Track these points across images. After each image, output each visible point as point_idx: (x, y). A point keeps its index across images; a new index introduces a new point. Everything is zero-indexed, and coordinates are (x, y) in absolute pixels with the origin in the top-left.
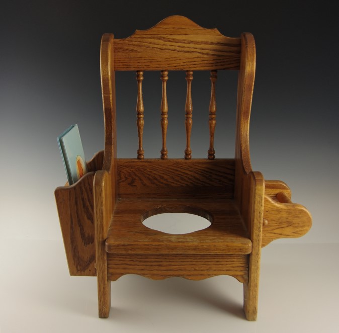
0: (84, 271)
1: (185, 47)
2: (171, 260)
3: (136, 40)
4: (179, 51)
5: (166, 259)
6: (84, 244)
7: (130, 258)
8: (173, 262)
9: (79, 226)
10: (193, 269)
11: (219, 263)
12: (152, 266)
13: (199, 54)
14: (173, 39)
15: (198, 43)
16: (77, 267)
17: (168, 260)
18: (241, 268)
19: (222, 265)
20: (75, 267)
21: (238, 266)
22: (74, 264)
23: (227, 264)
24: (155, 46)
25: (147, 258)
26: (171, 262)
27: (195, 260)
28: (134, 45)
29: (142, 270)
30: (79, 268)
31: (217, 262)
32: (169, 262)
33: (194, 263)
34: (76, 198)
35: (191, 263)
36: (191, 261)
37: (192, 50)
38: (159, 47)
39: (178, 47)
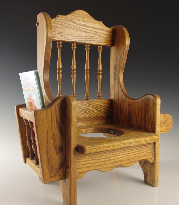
0: (55, 177)
1: (86, 29)
2: (116, 155)
3: (59, 20)
4: (83, 31)
5: (113, 154)
6: (56, 153)
7: (91, 158)
8: (117, 156)
9: (53, 140)
10: (127, 159)
11: (140, 152)
12: (104, 161)
13: (94, 35)
14: (80, 24)
15: (93, 28)
16: (50, 175)
17: (114, 155)
18: (150, 153)
19: (142, 153)
20: (48, 174)
21: (149, 153)
22: (48, 172)
23: (144, 152)
24: (70, 26)
25: (102, 156)
26: (116, 156)
27: (128, 153)
28: (57, 24)
29: (99, 165)
30: (51, 175)
31: (139, 151)
32: (115, 156)
33: (128, 155)
34: (51, 117)
35: (126, 155)
36: (126, 154)
37: (90, 31)
38: (72, 27)
39: (83, 28)
